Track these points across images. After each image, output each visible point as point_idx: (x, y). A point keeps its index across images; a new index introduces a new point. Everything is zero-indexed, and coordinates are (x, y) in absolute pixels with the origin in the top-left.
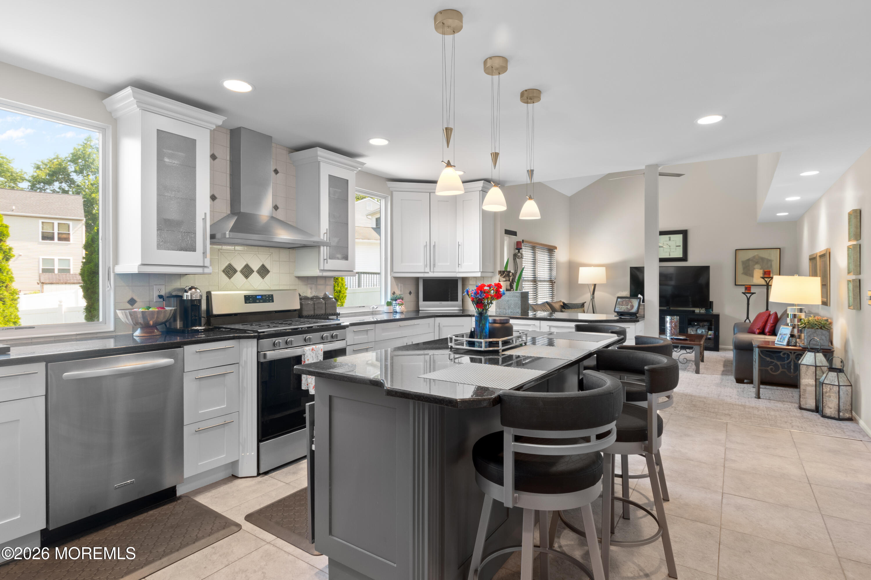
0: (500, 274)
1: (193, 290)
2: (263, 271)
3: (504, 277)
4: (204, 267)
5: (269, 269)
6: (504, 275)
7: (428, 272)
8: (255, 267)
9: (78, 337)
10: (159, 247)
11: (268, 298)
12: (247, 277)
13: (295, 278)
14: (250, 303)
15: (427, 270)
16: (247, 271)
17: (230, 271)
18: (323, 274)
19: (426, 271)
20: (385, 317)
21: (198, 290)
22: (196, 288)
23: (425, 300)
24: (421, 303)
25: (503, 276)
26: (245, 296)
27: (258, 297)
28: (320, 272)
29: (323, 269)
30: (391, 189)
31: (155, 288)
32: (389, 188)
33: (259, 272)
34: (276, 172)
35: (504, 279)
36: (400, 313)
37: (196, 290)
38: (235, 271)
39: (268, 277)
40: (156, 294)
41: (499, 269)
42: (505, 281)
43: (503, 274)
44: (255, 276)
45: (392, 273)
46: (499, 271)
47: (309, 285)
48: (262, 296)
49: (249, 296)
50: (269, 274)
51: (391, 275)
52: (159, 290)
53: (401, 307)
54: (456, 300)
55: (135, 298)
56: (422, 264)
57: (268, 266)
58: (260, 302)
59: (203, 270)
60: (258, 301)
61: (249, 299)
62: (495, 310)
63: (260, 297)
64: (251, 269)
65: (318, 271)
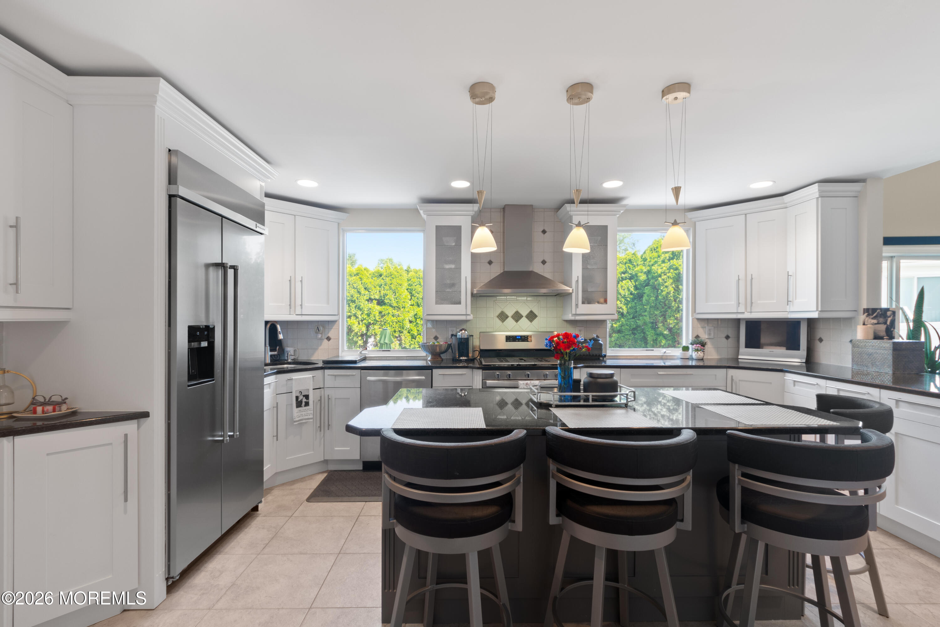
0: (866, 314)
1: (463, 331)
2: (532, 316)
3: (874, 318)
4: (466, 315)
5: (537, 314)
6: (875, 315)
7: (744, 313)
8: (524, 313)
9: (408, 358)
10: (437, 303)
11: (524, 339)
12: (517, 321)
13: (563, 321)
14: (510, 341)
15: (741, 309)
16: (517, 317)
17: (503, 317)
18: (575, 318)
19: (739, 312)
20: (678, 363)
21: (466, 332)
22: (465, 330)
23: (747, 346)
24: (743, 349)
25: (872, 317)
26: (507, 337)
27: (517, 337)
28: (572, 316)
29: (575, 313)
30: (693, 220)
31: (450, 329)
32: (691, 219)
33: (527, 317)
34: (544, 232)
35: (875, 321)
36: (696, 360)
37: (465, 332)
38: (507, 317)
39: (536, 321)
40: (450, 333)
41: (865, 305)
42: (876, 324)
43: (873, 313)
44: (524, 321)
45: (694, 314)
46: (864, 309)
47: (578, 328)
48: (521, 336)
49: (510, 336)
50: (537, 318)
51: (692, 316)
52: (452, 331)
53: (696, 353)
54: (797, 348)
55: (438, 336)
56: (734, 302)
57: (536, 312)
58: (519, 341)
59: (466, 317)
60: (517, 340)
61: (509, 339)
62: (851, 366)
63: (520, 337)
64: (520, 314)
65: (570, 315)
